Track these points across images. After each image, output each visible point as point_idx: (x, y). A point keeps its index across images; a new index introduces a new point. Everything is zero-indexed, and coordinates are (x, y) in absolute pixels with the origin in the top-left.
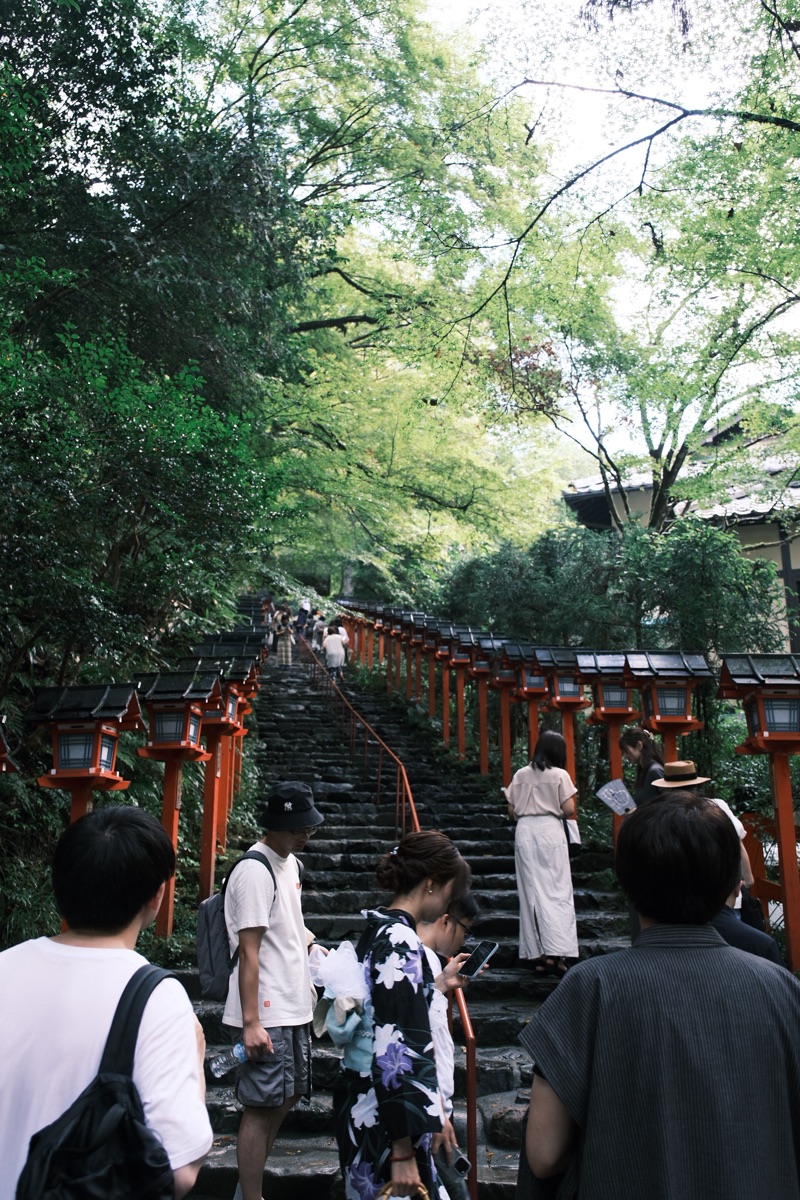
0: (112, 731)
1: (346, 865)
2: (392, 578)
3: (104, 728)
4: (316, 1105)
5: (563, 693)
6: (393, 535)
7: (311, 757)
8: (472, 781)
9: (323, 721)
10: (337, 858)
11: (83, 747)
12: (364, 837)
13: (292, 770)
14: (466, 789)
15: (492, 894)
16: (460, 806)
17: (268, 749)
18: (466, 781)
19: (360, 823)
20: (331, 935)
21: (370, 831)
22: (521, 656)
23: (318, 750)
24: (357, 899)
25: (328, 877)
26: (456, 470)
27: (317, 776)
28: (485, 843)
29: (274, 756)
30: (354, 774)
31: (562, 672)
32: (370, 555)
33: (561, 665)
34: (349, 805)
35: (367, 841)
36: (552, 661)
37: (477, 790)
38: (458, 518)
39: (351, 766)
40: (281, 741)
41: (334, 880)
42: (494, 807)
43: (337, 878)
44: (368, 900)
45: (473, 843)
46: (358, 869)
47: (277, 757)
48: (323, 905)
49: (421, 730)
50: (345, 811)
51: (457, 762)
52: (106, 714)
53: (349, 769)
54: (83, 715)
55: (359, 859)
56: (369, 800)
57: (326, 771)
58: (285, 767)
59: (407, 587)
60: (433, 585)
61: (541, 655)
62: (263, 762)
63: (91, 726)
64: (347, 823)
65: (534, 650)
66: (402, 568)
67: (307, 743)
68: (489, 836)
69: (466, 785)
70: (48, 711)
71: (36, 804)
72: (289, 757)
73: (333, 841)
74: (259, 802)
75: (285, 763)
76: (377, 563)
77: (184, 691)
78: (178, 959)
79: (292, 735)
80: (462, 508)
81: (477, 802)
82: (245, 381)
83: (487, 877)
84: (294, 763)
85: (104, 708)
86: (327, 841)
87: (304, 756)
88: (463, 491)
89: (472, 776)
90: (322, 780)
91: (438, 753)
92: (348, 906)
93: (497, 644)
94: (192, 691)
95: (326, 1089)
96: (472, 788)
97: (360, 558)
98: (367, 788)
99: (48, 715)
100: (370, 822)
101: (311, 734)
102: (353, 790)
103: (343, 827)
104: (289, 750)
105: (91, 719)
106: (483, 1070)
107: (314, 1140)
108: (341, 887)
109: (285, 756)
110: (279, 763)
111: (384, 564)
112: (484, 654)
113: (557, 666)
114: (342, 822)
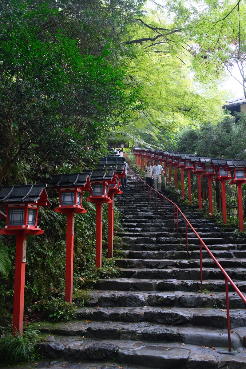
0: (80, 191)
1: (158, 241)
2: (157, 139)
3: (78, 189)
4: (172, 331)
5: (238, 177)
6: (159, 122)
7: (134, 203)
8: (196, 211)
9: (135, 191)
10: (154, 239)
11: (70, 197)
12: (162, 232)
13: (128, 208)
14: (194, 214)
15: (217, 252)
16: (195, 220)
17: (118, 201)
18: (194, 211)
19: (158, 226)
20: (159, 267)
21: (164, 229)
22: (218, 164)
23: (136, 201)
24: (166, 254)
25: (153, 246)
26: (186, 96)
27: (138, 210)
28: (208, 233)
29: (120, 203)
30: (151, 209)
31: (237, 169)
32: (148, 131)
33: (237, 166)
34: (153, 220)
35: (163, 233)
36: (234, 165)
37: (199, 214)
38: (185, 115)
39: (149, 206)
40: (121, 198)
41: (155, 247)
42: (207, 220)
43: (157, 246)
44: (170, 254)
45: (204, 233)
46: (163, 243)
47: (122, 204)
48: (154, 256)
49: (172, 193)
50: (152, 222)
51: (189, 205)
52: (79, 184)
53: (149, 207)
54: (70, 185)
55: (163, 239)
56: (160, 218)
57: (141, 208)
58: (126, 207)
59: (163, 142)
60: (173, 141)
61: (229, 163)
62: (117, 205)
63: (73, 189)
64: (154, 226)
65: (226, 161)
66: (161, 135)
67: (131, 198)
68: (208, 231)
69: (194, 213)
70: (57, 183)
71: (51, 219)
72: (126, 203)
73: (151, 233)
74: (120, 219)
75: (125, 205)
76: (152, 134)
77: (103, 177)
78: (105, 276)
79: (125, 196)
80: (187, 110)
81: (200, 219)
82: (115, 59)
83: (213, 245)
84: (128, 206)
85: (78, 182)
86: (149, 233)
87: (131, 203)
88: (189, 104)
89: (196, 209)
90: (140, 211)
91: (180, 201)
92: (163, 256)
93: (208, 160)
94: (106, 176)
95: (172, 324)
96: (197, 214)
97: (146, 132)
98: (158, 214)
99: (57, 185)
100: (162, 226)
101: (132, 195)
102: (153, 215)
103: (153, 228)
104: (126, 201)
105: (73, 186)
106: (234, 318)
107: (173, 344)
108: (158, 249)
109: (124, 203)
110: (123, 206)
111: (154, 134)
112: (201, 164)
113: (236, 167)
114: (152, 226)
